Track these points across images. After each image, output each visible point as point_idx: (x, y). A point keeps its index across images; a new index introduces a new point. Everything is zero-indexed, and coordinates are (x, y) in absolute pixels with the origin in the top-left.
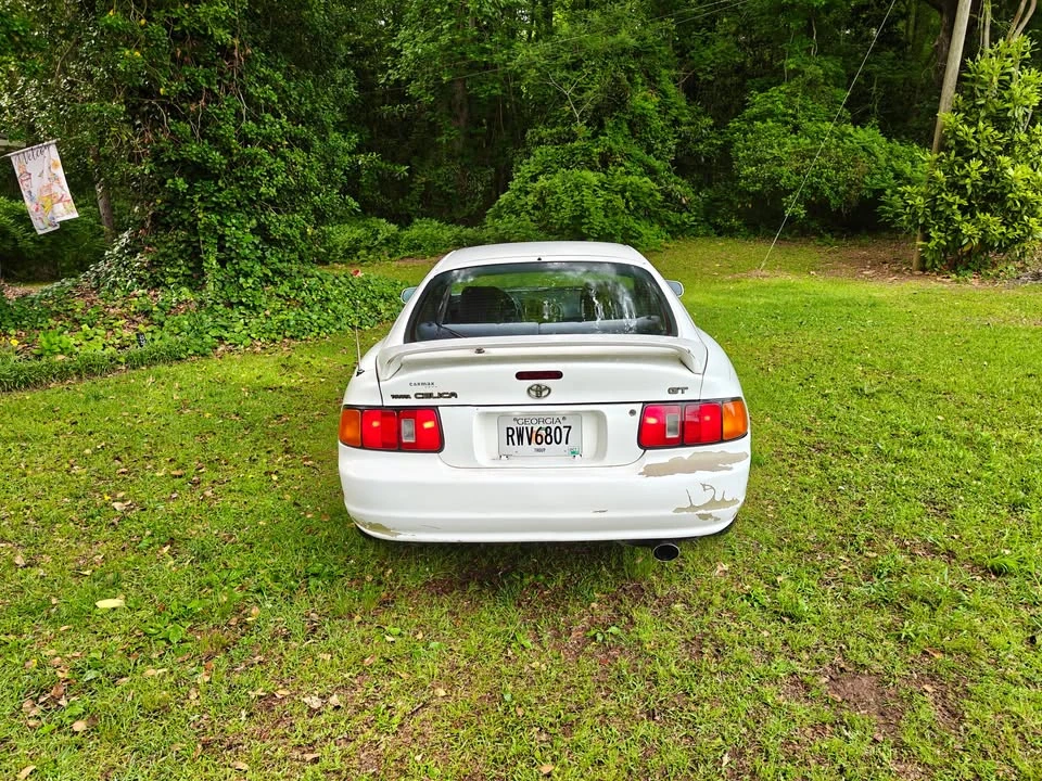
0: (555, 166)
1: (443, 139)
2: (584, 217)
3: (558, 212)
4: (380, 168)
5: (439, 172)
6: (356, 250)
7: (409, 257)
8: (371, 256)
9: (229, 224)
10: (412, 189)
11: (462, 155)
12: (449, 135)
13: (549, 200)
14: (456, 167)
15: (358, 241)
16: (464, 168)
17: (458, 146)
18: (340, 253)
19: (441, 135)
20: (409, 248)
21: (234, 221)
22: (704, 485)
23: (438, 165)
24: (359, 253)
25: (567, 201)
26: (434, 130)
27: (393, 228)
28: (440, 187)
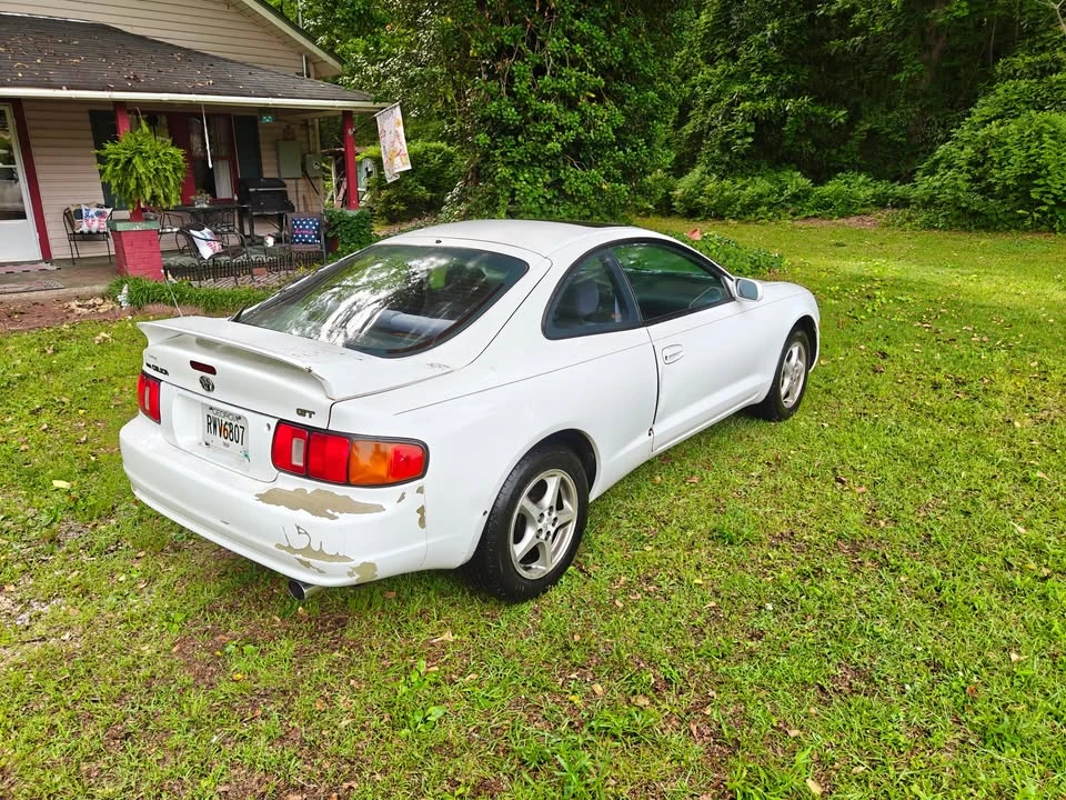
0: (1023, 106)
1: (901, 77)
2: (1038, 177)
3: (1001, 168)
4: (814, 114)
5: (890, 116)
6: (758, 205)
7: (815, 216)
8: (771, 214)
9: (521, 178)
10: (851, 138)
11: (925, 94)
12: (911, 71)
13: (992, 153)
14: (912, 111)
15: (761, 196)
16: (924, 111)
17: (924, 85)
18: (738, 209)
19: (901, 71)
20: (817, 206)
21: (527, 175)
22: (298, 528)
23: (890, 108)
24: (759, 210)
25: (1018, 155)
26: (895, 65)
27: (806, 182)
28: (888, 134)
